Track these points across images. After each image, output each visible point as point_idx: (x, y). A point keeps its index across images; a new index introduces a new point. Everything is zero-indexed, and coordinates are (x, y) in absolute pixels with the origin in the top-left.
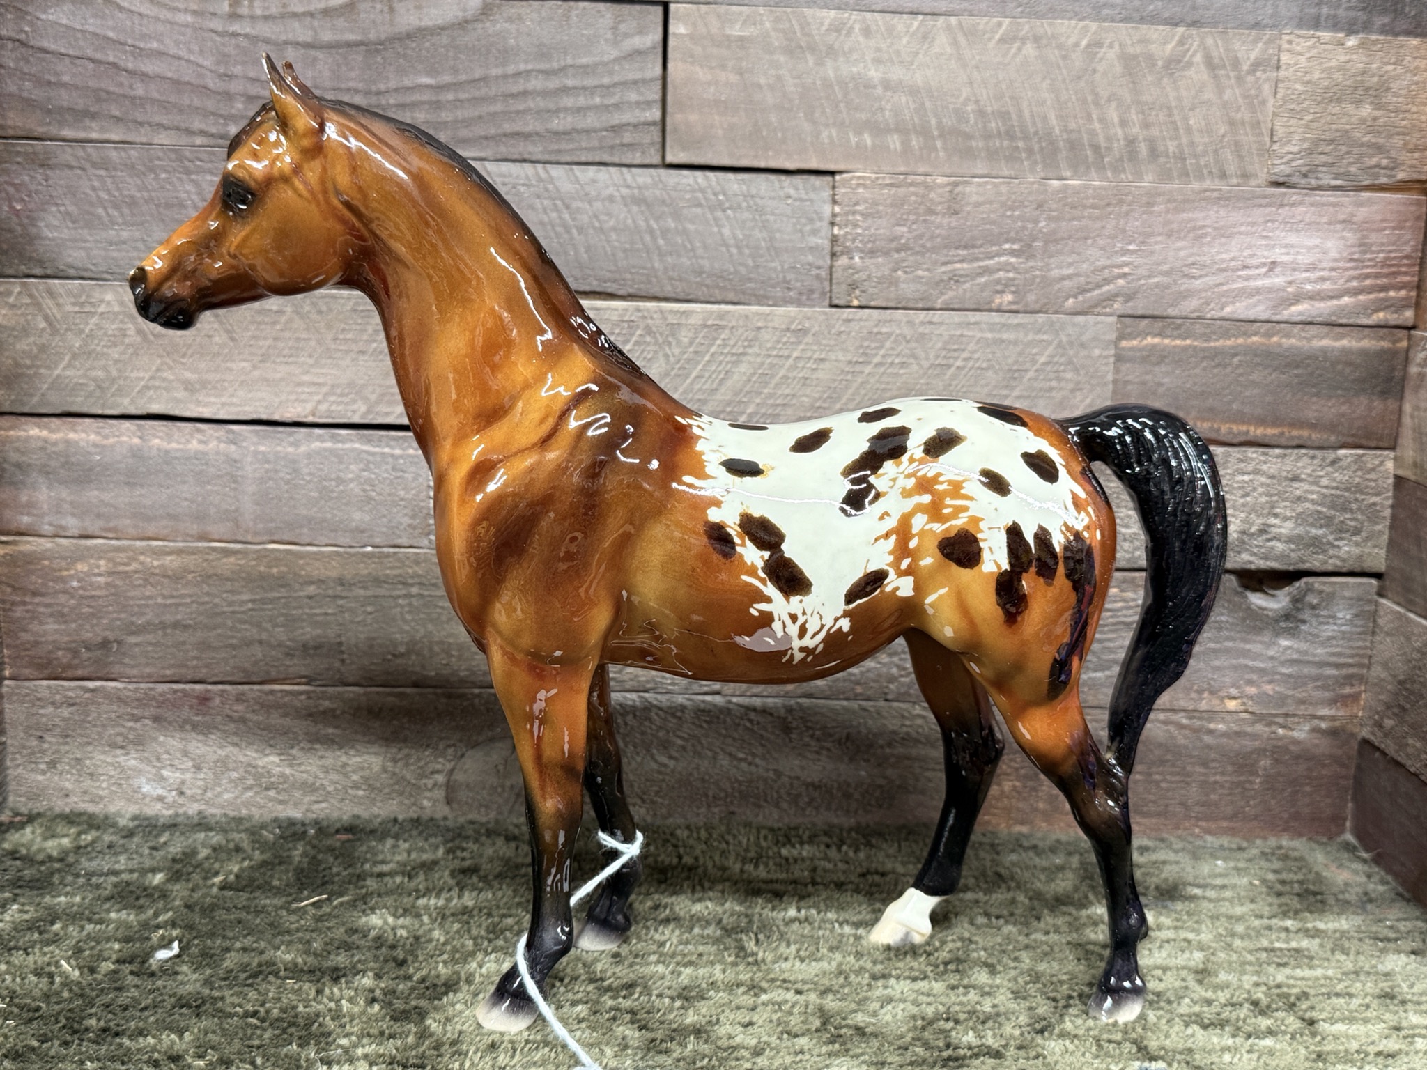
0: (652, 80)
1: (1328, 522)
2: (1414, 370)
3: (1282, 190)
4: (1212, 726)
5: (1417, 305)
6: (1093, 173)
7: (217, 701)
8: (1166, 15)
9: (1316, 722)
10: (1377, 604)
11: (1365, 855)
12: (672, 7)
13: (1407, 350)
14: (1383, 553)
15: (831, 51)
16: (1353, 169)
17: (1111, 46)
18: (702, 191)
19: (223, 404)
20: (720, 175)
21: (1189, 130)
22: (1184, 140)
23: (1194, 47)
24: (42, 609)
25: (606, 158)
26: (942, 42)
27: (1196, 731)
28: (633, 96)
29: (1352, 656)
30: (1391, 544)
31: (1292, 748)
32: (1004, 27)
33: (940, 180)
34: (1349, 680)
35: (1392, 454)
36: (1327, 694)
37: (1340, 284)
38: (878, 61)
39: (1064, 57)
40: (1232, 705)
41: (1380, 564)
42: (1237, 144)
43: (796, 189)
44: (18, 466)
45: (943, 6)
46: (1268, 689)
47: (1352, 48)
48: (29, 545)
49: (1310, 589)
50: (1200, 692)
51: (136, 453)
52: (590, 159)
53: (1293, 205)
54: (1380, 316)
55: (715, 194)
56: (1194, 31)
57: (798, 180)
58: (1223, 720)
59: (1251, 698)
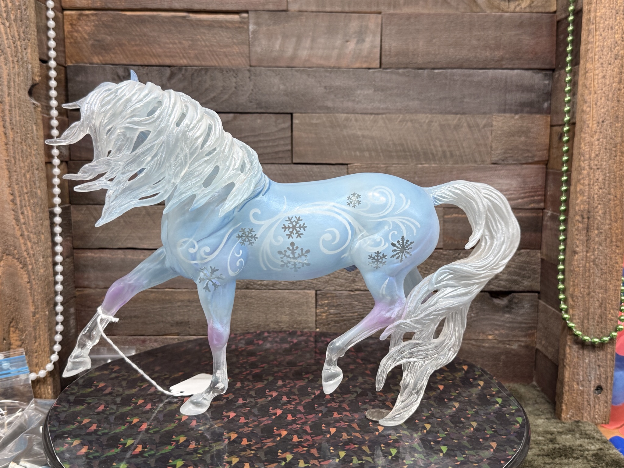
0: (288, 137)
1: (518, 274)
2: (544, 223)
3: (496, 166)
4: (484, 345)
5: (545, 201)
6: (432, 162)
7: (148, 342)
8: (454, 111)
9: (520, 343)
10: (538, 302)
11: (539, 389)
12: (294, 115)
13: (542, 217)
14: (539, 285)
15: (345, 127)
16: (519, 158)
17: (436, 122)
18: (305, 171)
19: (151, 244)
20: (311, 166)
21: (463, 147)
22: (462, 151)
23: (464, 120)
24: (91, 312)
25: (274, 162)
26: (381, 123)
27: (479, 346)
28: (282, 142)
29: (531, 320)
30: (542, 282)
31: (512, 352)
32: (401, 117)
33: (382, 166)
34: (530, 328)
35: (539, 251)
36: (523, 333)
37: (517, 196)
38: (360, 129)
39: (421, 126)
40: (490, 337)
41: (538, 288)
42: (480, 152)
43: (335, 169)
44: (84, 265)
45: (381, 111)
46: (502, 331)
47: (517, 119)
48: (87, 291)
49: (514, 297)
50: (479, 333)
51: (123, 260)
52: (269, 162)
53: (500, 170)
54: (532, 205)
55: (309, 172)
56: (463, 116)
57: (336, 167)
58: (487, 343)
59: (497, 335)
